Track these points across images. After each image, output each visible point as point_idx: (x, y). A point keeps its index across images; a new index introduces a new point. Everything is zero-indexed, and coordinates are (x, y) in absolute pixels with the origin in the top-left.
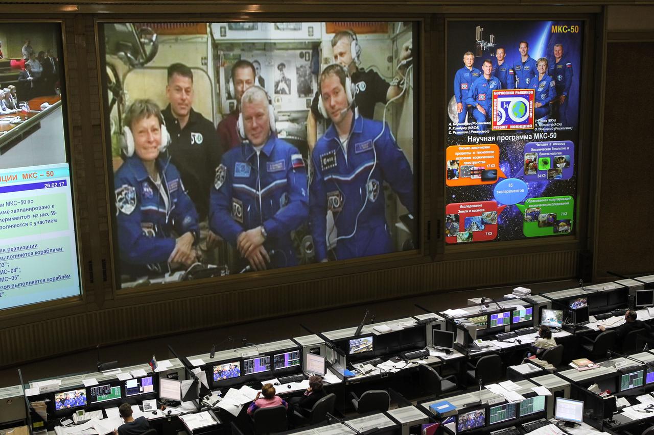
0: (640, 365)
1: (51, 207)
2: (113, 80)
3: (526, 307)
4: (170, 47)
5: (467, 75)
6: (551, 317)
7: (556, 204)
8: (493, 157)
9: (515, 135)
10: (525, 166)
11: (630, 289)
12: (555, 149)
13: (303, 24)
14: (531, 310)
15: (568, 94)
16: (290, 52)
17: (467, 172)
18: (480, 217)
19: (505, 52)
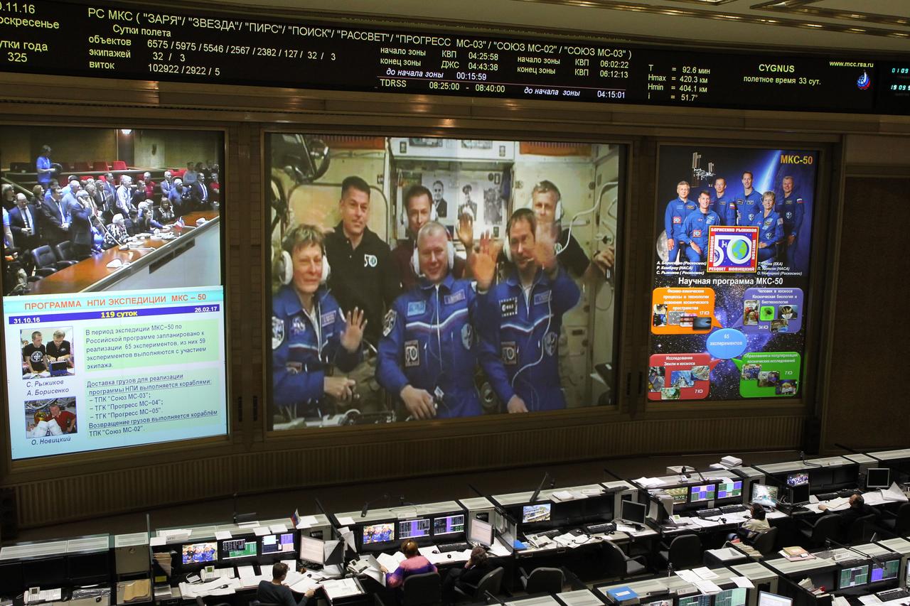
0: (865, 558)
1: (201, 334)
2: (278, 195)
3: (734, 480)
4: (343, 161)
5: (680, 207)
6: (763, 494)
7: (779, 361)
8: (707, 303)
9: (734, 279)
10: (745, 315)
11: (861, 466)
12: (780, 297)
13: (495, 143)
14: (740, 484)
15: (798, 234)
16: (477, 173)
17: (676, 319)
18: (689, 372)
19: (725, 183)
